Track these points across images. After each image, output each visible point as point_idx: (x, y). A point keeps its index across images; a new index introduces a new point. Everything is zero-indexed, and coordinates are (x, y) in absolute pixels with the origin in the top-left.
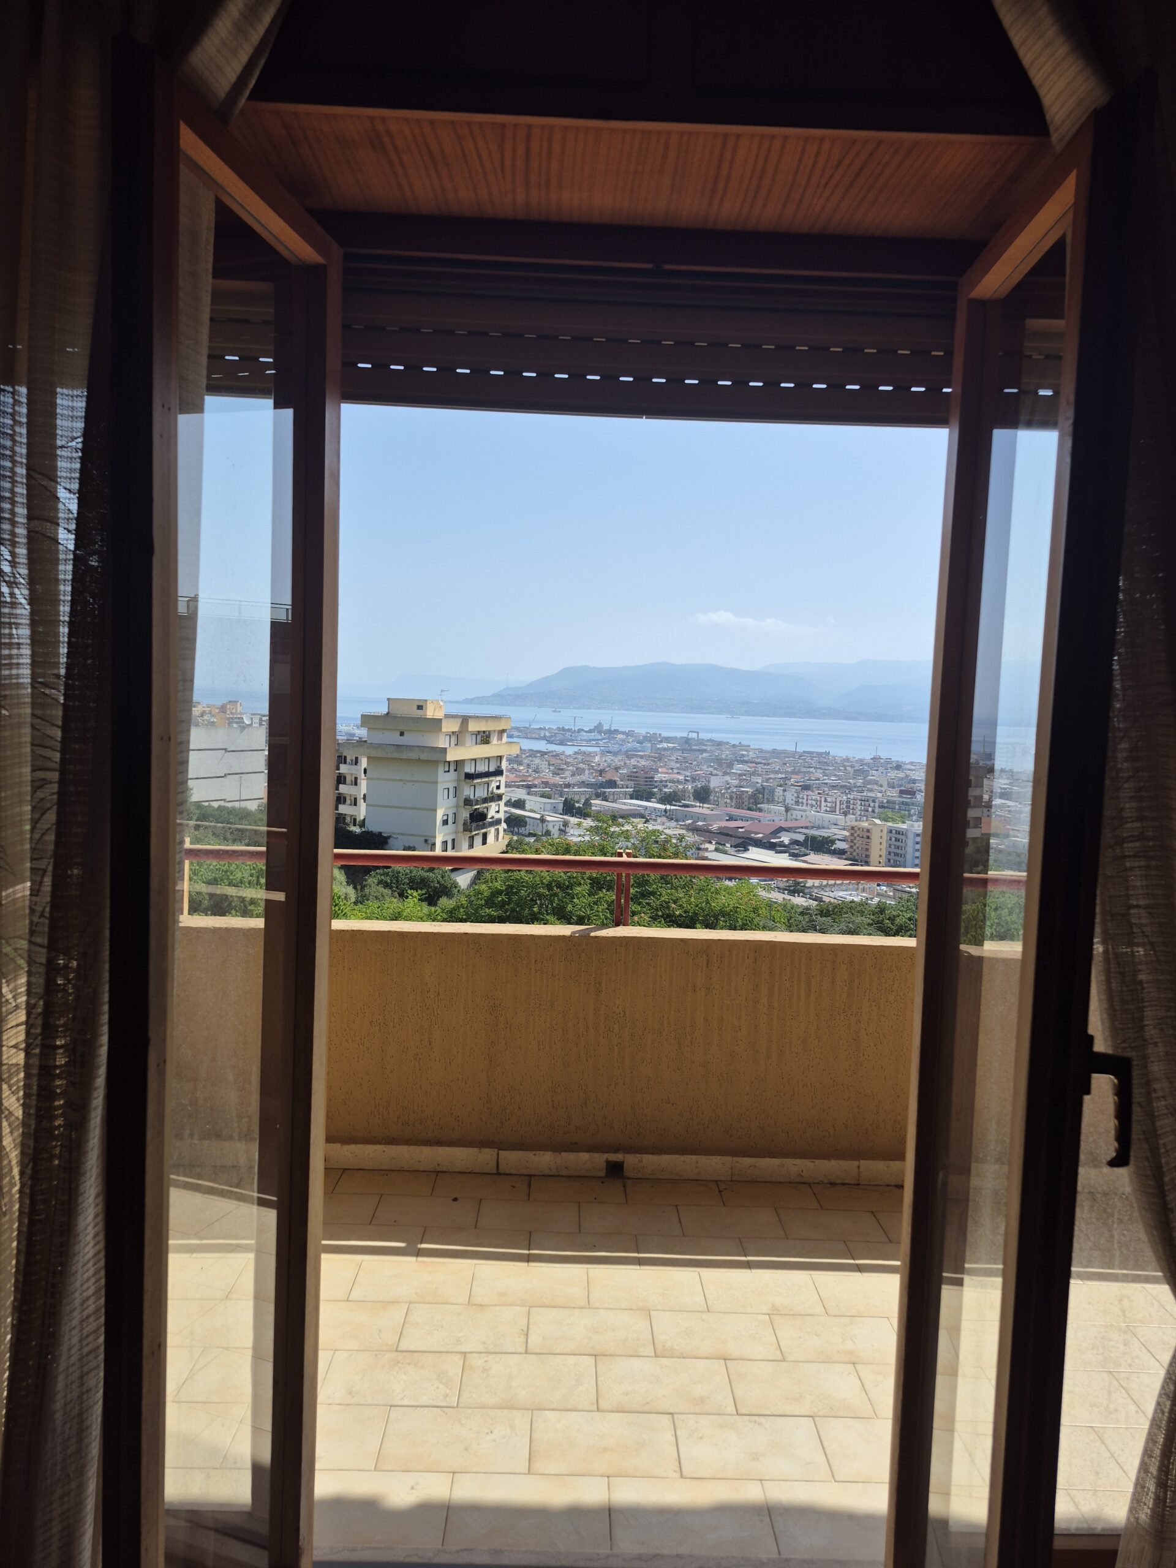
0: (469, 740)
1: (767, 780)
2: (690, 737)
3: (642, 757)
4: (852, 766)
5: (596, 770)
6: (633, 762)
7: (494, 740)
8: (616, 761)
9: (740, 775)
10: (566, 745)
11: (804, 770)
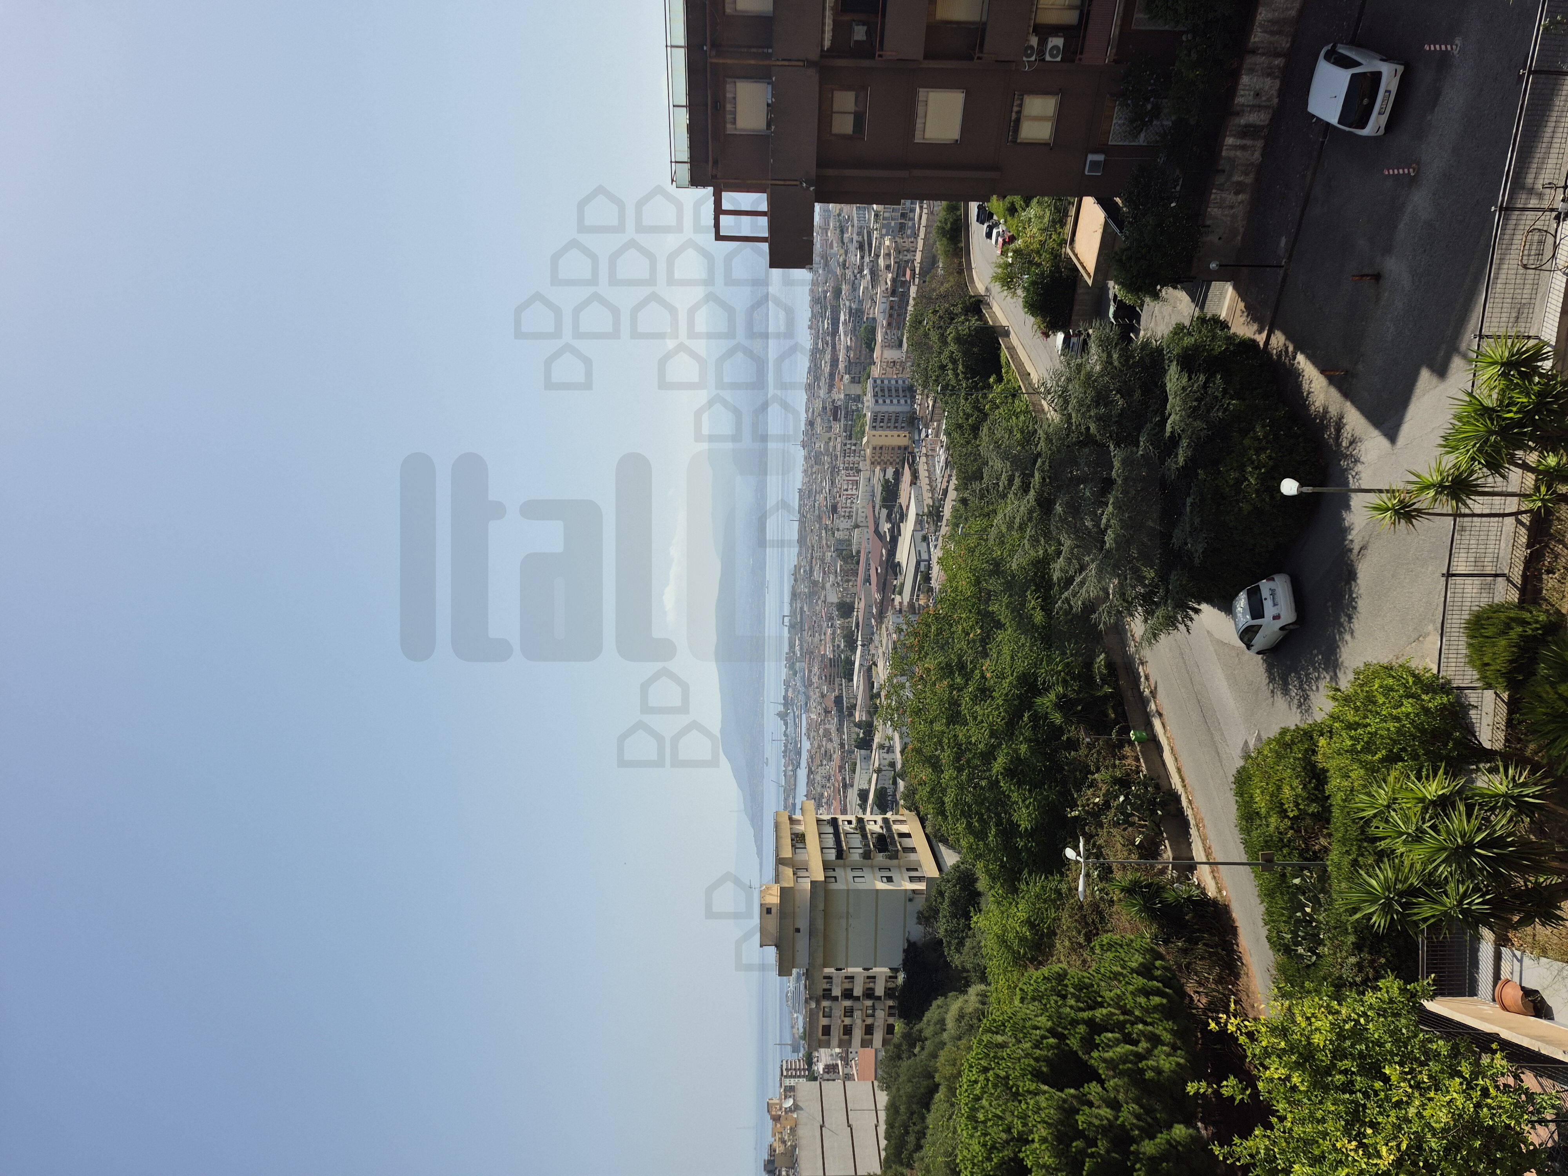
0: (801, 856)
1: (829, 547)
2: (788, 624)
3: (810, 671)
4: (812, 467)
5: (825, 716)
6: (815, 680)
7: (801, 828)
8: (814, 697)
9: (824, 573)
10: (801, 748)
11: (817, 512)
